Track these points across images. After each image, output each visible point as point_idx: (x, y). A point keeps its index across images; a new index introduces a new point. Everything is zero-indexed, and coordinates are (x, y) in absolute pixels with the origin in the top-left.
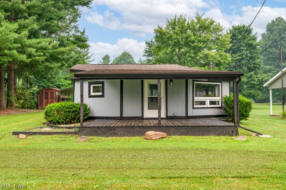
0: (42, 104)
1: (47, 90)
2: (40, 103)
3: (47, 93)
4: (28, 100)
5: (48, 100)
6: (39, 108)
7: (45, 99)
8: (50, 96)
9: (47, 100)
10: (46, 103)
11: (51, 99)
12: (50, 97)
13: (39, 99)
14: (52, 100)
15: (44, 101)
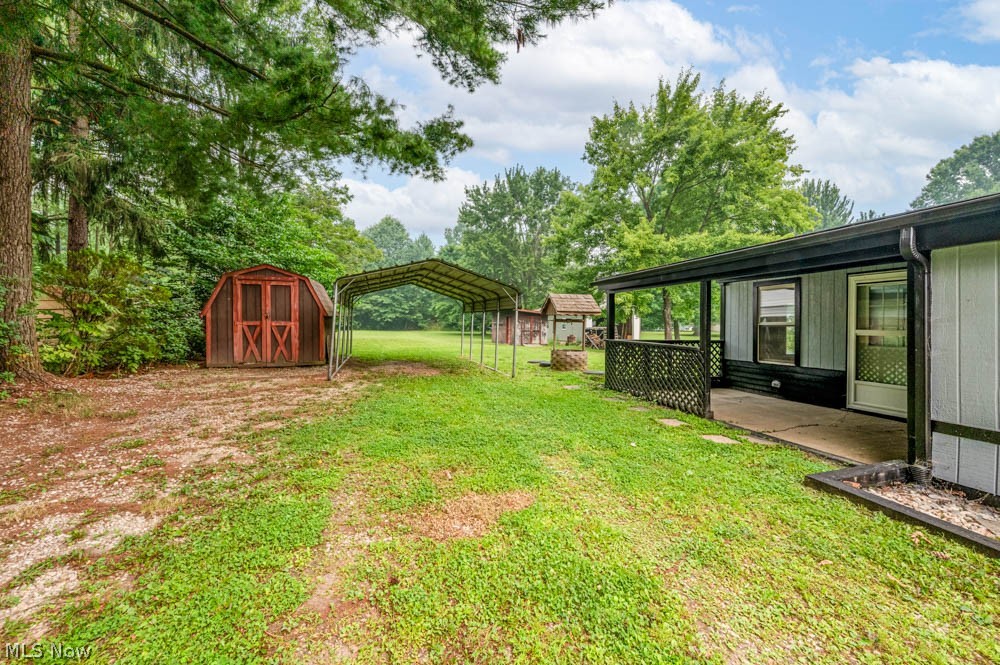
0: (224, 341)
1: (258, 276)
2: (216, 339)
3: (253, 291)
4: (144, 320)
5: (258, 323)
6: (209, 362)
7: (245, 317)
8: (269, 302)
9: (251, 323)
10: (249, 335)
11: (275, 318)
12: (269, 309)
13: (209, 315)
14: (283, 323)
15: (239, 326)
